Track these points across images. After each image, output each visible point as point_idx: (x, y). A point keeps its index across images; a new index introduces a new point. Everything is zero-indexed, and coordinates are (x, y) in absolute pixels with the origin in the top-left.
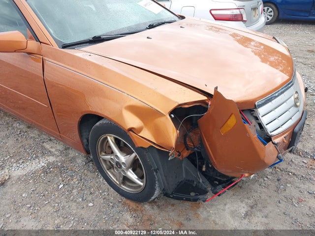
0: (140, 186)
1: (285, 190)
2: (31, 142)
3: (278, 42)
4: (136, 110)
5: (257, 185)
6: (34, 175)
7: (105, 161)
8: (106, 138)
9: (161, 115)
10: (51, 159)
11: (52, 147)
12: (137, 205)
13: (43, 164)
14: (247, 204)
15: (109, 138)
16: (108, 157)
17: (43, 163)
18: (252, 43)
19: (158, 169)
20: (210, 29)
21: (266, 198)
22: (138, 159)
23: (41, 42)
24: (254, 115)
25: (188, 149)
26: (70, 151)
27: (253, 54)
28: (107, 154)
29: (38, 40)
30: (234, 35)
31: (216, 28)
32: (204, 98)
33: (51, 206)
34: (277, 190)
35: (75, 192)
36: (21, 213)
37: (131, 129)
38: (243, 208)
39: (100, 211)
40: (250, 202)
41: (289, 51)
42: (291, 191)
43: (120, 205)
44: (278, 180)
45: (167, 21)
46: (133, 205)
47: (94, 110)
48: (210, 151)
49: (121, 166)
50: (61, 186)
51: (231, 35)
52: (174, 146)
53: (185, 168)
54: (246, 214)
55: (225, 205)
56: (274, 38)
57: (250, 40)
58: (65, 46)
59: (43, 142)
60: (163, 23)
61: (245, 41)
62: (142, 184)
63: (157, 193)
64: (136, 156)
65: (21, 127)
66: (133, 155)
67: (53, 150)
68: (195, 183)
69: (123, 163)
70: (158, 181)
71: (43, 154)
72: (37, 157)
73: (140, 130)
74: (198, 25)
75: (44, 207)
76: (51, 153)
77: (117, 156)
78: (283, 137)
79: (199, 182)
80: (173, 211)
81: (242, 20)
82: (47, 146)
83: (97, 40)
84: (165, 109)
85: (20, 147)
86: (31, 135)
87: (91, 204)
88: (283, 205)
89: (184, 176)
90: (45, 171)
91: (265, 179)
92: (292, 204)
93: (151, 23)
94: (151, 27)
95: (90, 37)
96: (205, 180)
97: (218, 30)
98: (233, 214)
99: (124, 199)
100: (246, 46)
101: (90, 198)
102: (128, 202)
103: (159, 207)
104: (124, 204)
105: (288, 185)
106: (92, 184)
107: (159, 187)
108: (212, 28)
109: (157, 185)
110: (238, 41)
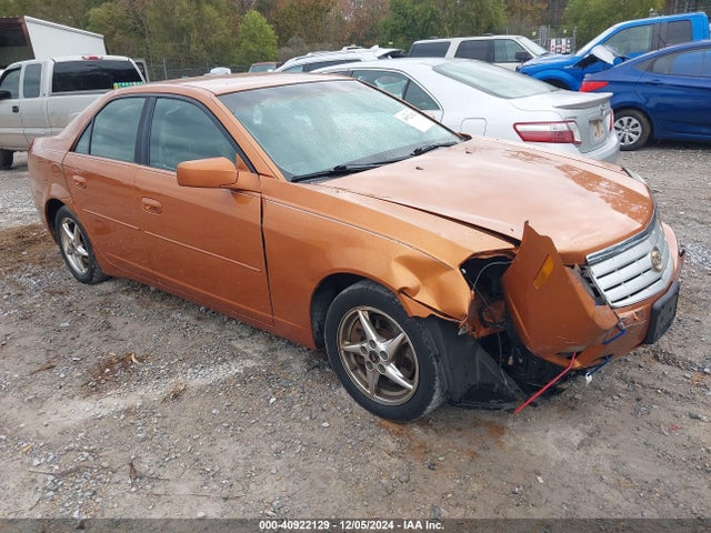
0: (409, 390)
1: (649, 413)
2: (210, 339)
3: (630, 176)
4: (412, 264)
5: (601, 406)
6: (225, 386)
7: (347, 353)
8: (357, 314)
9: (448, 268)
10: (250, 363)
11: (246, 347)
12: (400, 427)
13: (237, 371)
14: (582, 430)
15: (360, 313)
16: (356, 347)
17: (235, 369)
18: (603, 184)
19: (439, 355)
20: (516, 156)
21: (616, 423)
22: (407, 343)
23: (259, 174)
24: (586, 275)
25: (485, 326)
26: (279, 353)
27: (603, 200)
28: (352, 342)
29: (254, 170)
30: (566, 169)
31: (528, 154)
32: (509, 246)
33: (261, 426)
34: (636, 412)
35: (297, 407)
36: (214, 435)
37: (403, 291)
38: (576, 436)
39: (341, 433)
40: (590, 427)
41: (648, 188)
42: (659, 413)
43: (373, 425)
44: (638, 400)
45: (442, 143)
46: (393, 427)
47: (345, 266)
48: (520, 320)
49: (377, 358)
50: (272, 400)
51: (558, 168)
52: (467, 312)
53: (480, 362)
54: (582, 444)
55: (547, 431)
56: (624, 169)
57: (599, 179)
58: (296, 180)
59: (230, 340)
60: (436, 147)
61: (587, 180)
62: (411, 387)
63: (436, 398)
64: (404, 339)
65: (187, 318)
66: (400, 337)
67: (250, 351)
68: (497, 386)
69: (382, 352)
70: (440, 375)
71: (234, 357)
72: (224, 360)
73: (416, 291)
74: (489, 149)
75: (249, 427)
76: (247, 356)
77: (372, 342)
78: (633, 312)
79: (503, 385)
80: (460, 437)
81: (573, 141)
82: (239, 345)
83: (341, 172)
84: (454, 260)
85: (193, 347)
86: (206, 330)
87: (326, 424)
88: (644, 433)
89: (479, 378)
90: (242, 379)
91: (616, 397)
92: (661, 432)
93: (419, 147)
94: (418, 152)
95: (330, 166)
96: (513, 382)
97: (530, 157)
98: (560, 443)
99: (379, 419)
100: (590, 189)
101: (323, 416)
102: (385, 422)
103: (436, 431)
104: (380, 426)
105: (655, 407)
106: (323, 398)
107: (442, 387)
108: (517, 154)
109: (437, 384)
110: (573, 178)
